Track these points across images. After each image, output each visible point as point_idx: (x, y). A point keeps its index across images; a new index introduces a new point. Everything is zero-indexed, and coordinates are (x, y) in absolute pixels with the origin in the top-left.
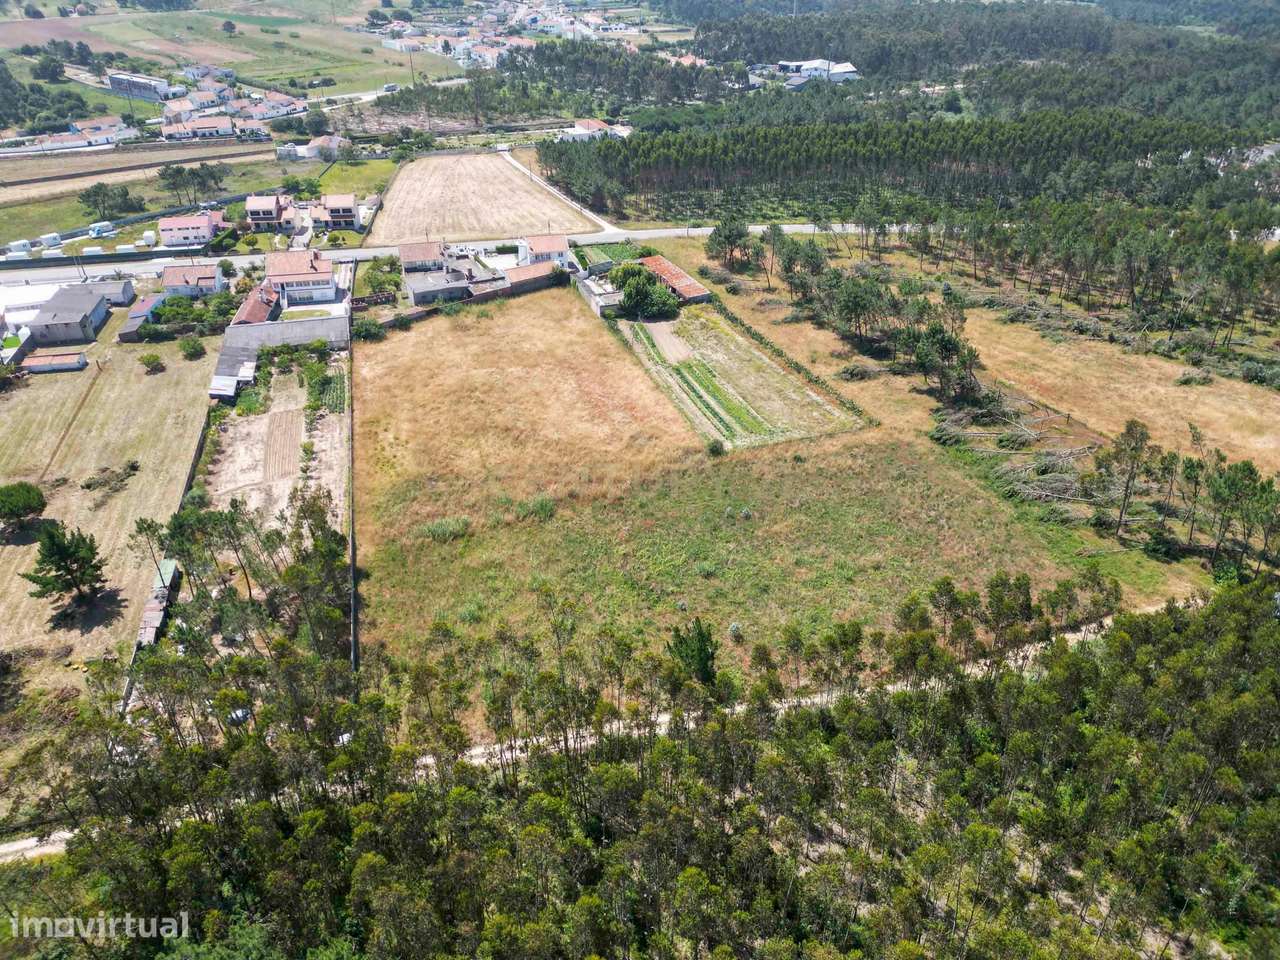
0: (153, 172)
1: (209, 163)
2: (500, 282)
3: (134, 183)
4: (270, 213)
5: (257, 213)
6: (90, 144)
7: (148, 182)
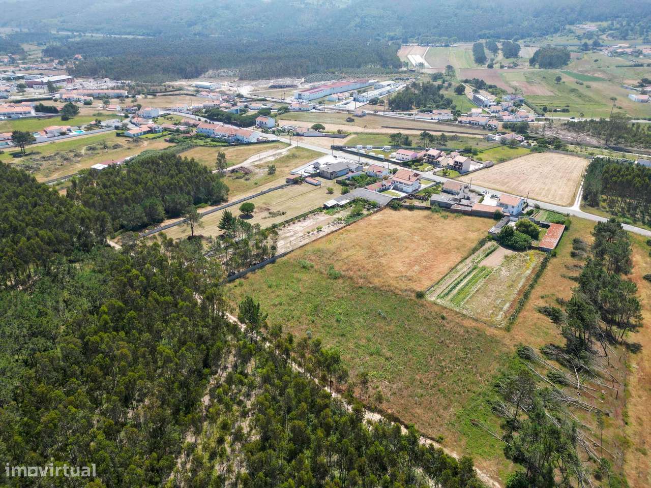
0: (419, 133)
1: (445, 134)
2: (469, 208)
3: (410, 135)
4: (434, 156)
5: (430, 155)
6: (432, 119)
7: (415, 136)
